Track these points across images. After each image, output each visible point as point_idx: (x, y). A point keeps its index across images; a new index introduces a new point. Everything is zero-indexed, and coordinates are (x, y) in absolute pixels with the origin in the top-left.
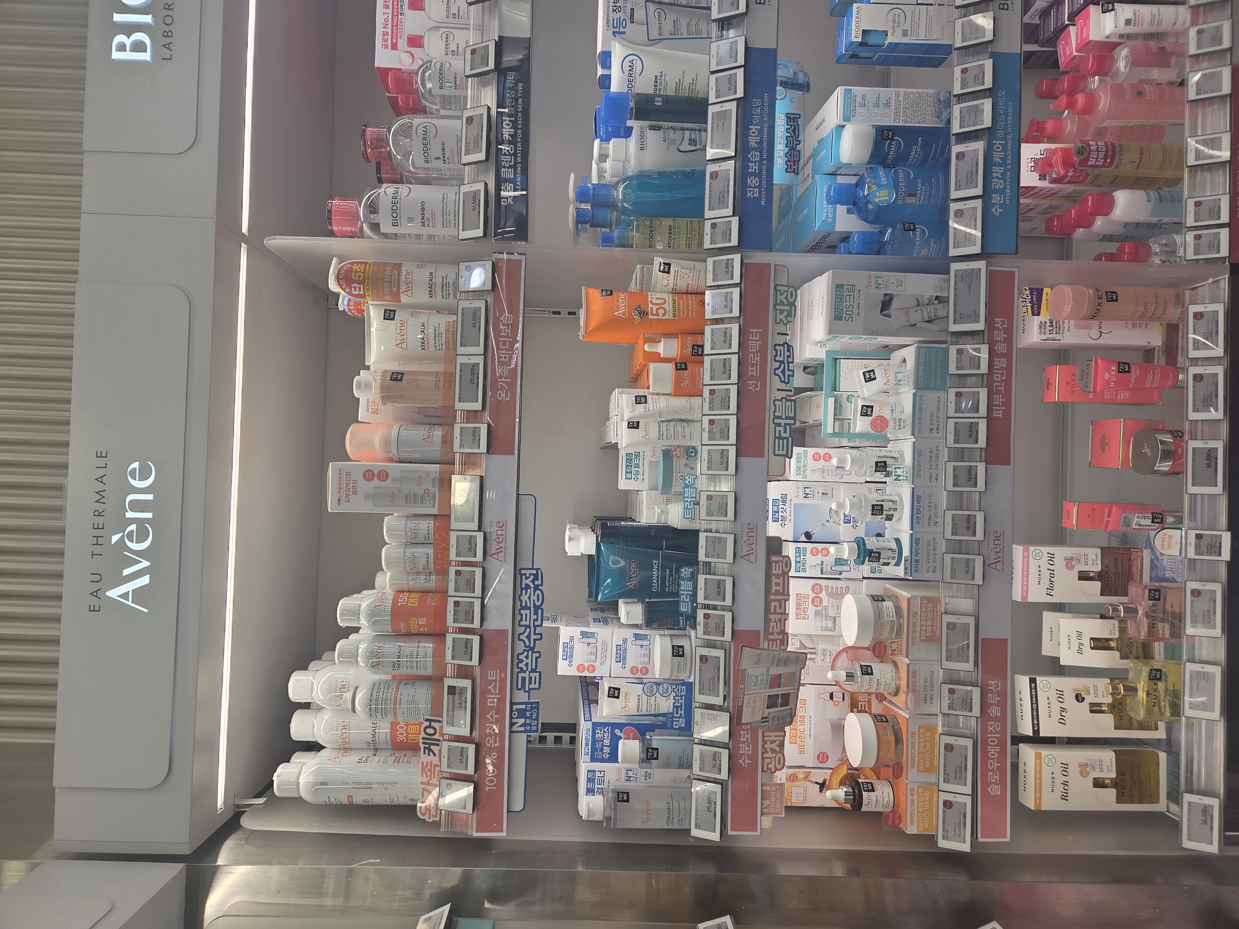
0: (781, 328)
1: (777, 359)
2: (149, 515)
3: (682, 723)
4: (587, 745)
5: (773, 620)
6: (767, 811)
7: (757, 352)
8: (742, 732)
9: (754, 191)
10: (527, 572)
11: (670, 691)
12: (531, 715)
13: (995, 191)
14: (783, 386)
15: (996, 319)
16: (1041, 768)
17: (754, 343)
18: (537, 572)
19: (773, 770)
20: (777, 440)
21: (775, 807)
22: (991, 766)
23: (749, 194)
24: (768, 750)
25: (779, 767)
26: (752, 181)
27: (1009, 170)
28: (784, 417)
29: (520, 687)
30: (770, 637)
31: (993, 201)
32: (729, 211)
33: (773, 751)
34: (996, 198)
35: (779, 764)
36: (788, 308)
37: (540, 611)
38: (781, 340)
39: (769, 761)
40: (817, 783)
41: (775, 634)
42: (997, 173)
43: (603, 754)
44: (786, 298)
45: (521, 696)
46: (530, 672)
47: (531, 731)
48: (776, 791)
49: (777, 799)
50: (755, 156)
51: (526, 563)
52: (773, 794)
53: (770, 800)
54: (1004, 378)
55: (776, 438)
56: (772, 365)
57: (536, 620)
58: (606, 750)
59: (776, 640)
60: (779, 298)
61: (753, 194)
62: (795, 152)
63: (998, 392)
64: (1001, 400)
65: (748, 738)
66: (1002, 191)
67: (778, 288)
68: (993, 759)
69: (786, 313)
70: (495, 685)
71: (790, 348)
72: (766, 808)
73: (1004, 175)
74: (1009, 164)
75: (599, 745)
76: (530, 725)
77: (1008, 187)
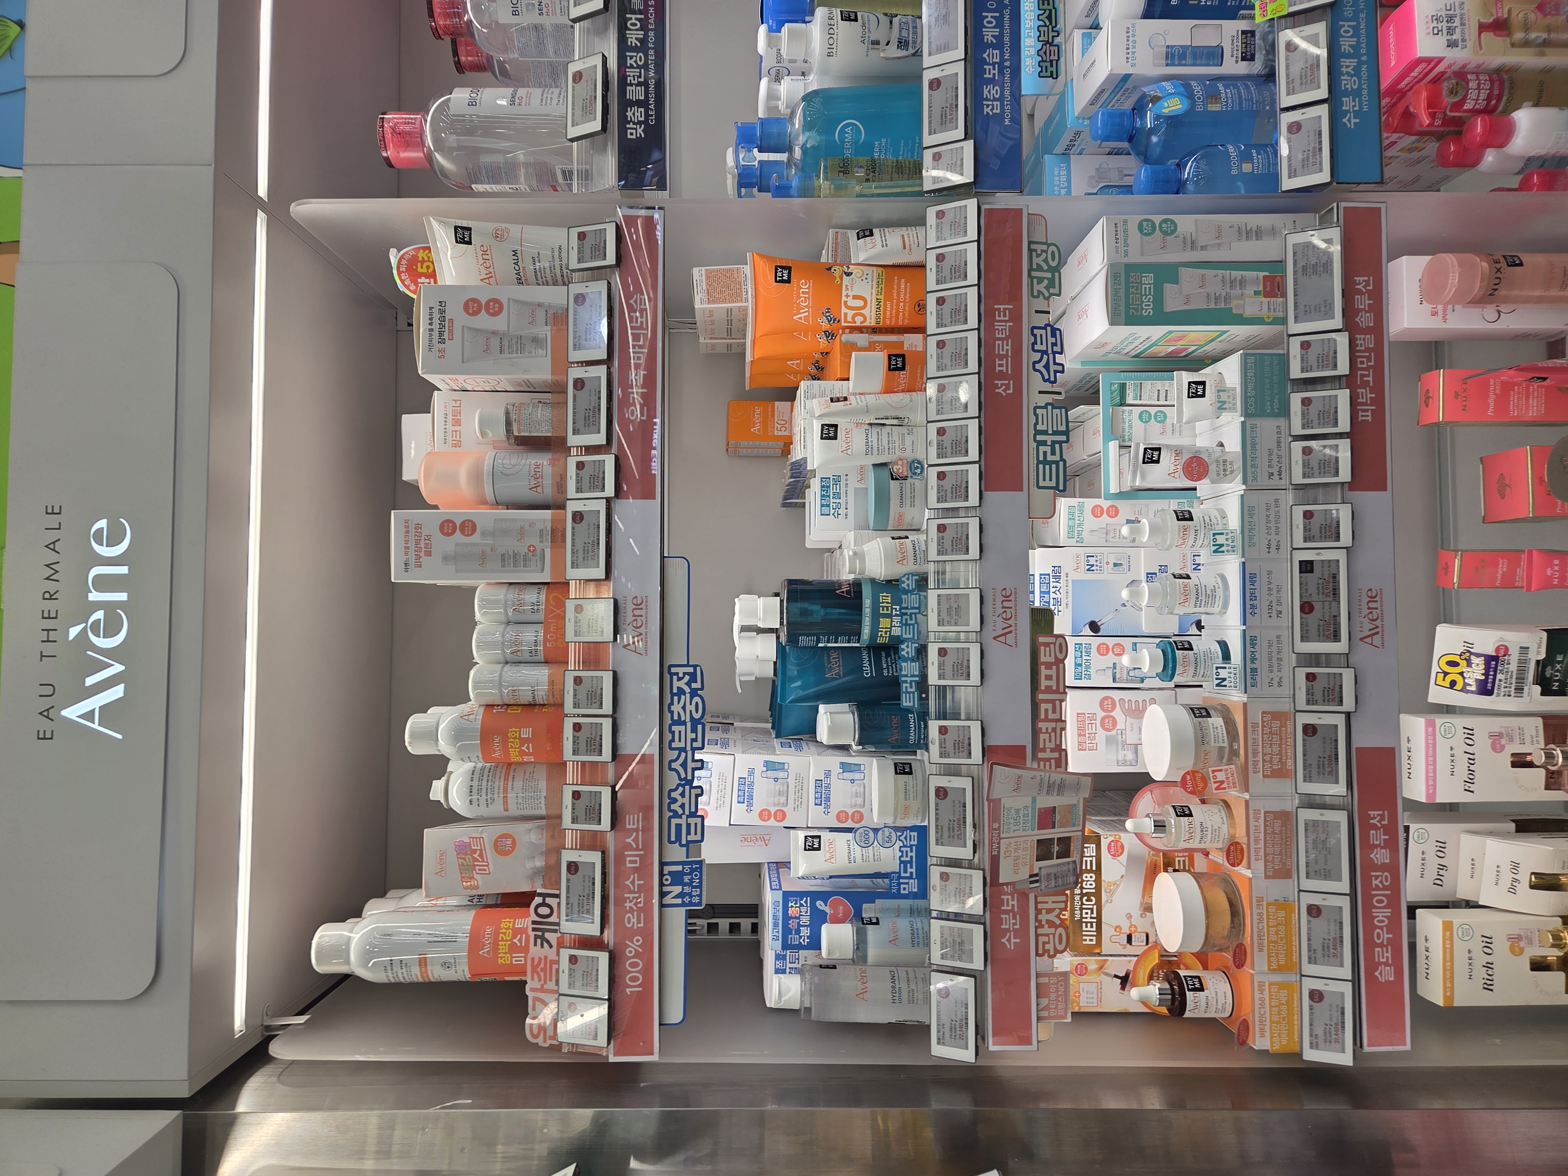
0: (1040, 304)
1: (1036, 347)
2: (123, 597)
3: (913, 886)
4: (776, 925)
5: (1044, 731)
6: (1045, 1014)
7: (1007, 338)
8: (1005, 897)
9: (993, 105)
10: (681, 671)
11: (894, 839)
12: (691, 880)
13: (1346, 93)
14: (1047, 387)
15: (1357, 279)
16: (1452, 944)
17: (1002, 327)
18: (695, 670)
19: (1052, 953)
20: (1041, 466)
21: (1056, 1008)
22: (1379, 938)
23: (986, 110)
24: (1044, 922)
25: (1060, 947)
26: (990, 91)
27: (1364, 63)
28: (1050, 432)
29: (673, 839)
30: (1041, 755)
31: (1344, 108)
32: (960, 133)
33: (1051, 924)
34: (1348, 104)
35: (1060, 943)
36: (1049, 275)
37: (700, 727)
38: (1041, 320)
39: (1046, 939)
40: (1116, 976)
41: (1048, 750)
42: (1347, 67)
43: (800, 937)
44: (1046, 261)
45: (676, 853)
46: (688, 817)
47: (691, 904)
48: (1056, 984)
49: (1058, 996)
50: (992, 56)
51: (677, 656)
52: (1053, 988)
53: (1049, 997)
54: (1372, 364)
55: (1039, 462)
56: (1028, 357)
57: (695, 740)
58: (805, 932)
59: (1049, 760)
60: (1035, 260)
61: (992, 110)
62: (1052, 48)
63: (1365, 384)
64: (1369, 396)
65: (1013, 905)
66: (1356, 94)
67: (1033, 246)
68: (1381, 928)
69: (1046, 282)
70: (637, 836)
71: (1054, 331)
72: (1043, 1009)
73: (1357, 70)
74: (1364, 55)
75: (793, 924)
76: (690, 895)
77: (1364, 86)
